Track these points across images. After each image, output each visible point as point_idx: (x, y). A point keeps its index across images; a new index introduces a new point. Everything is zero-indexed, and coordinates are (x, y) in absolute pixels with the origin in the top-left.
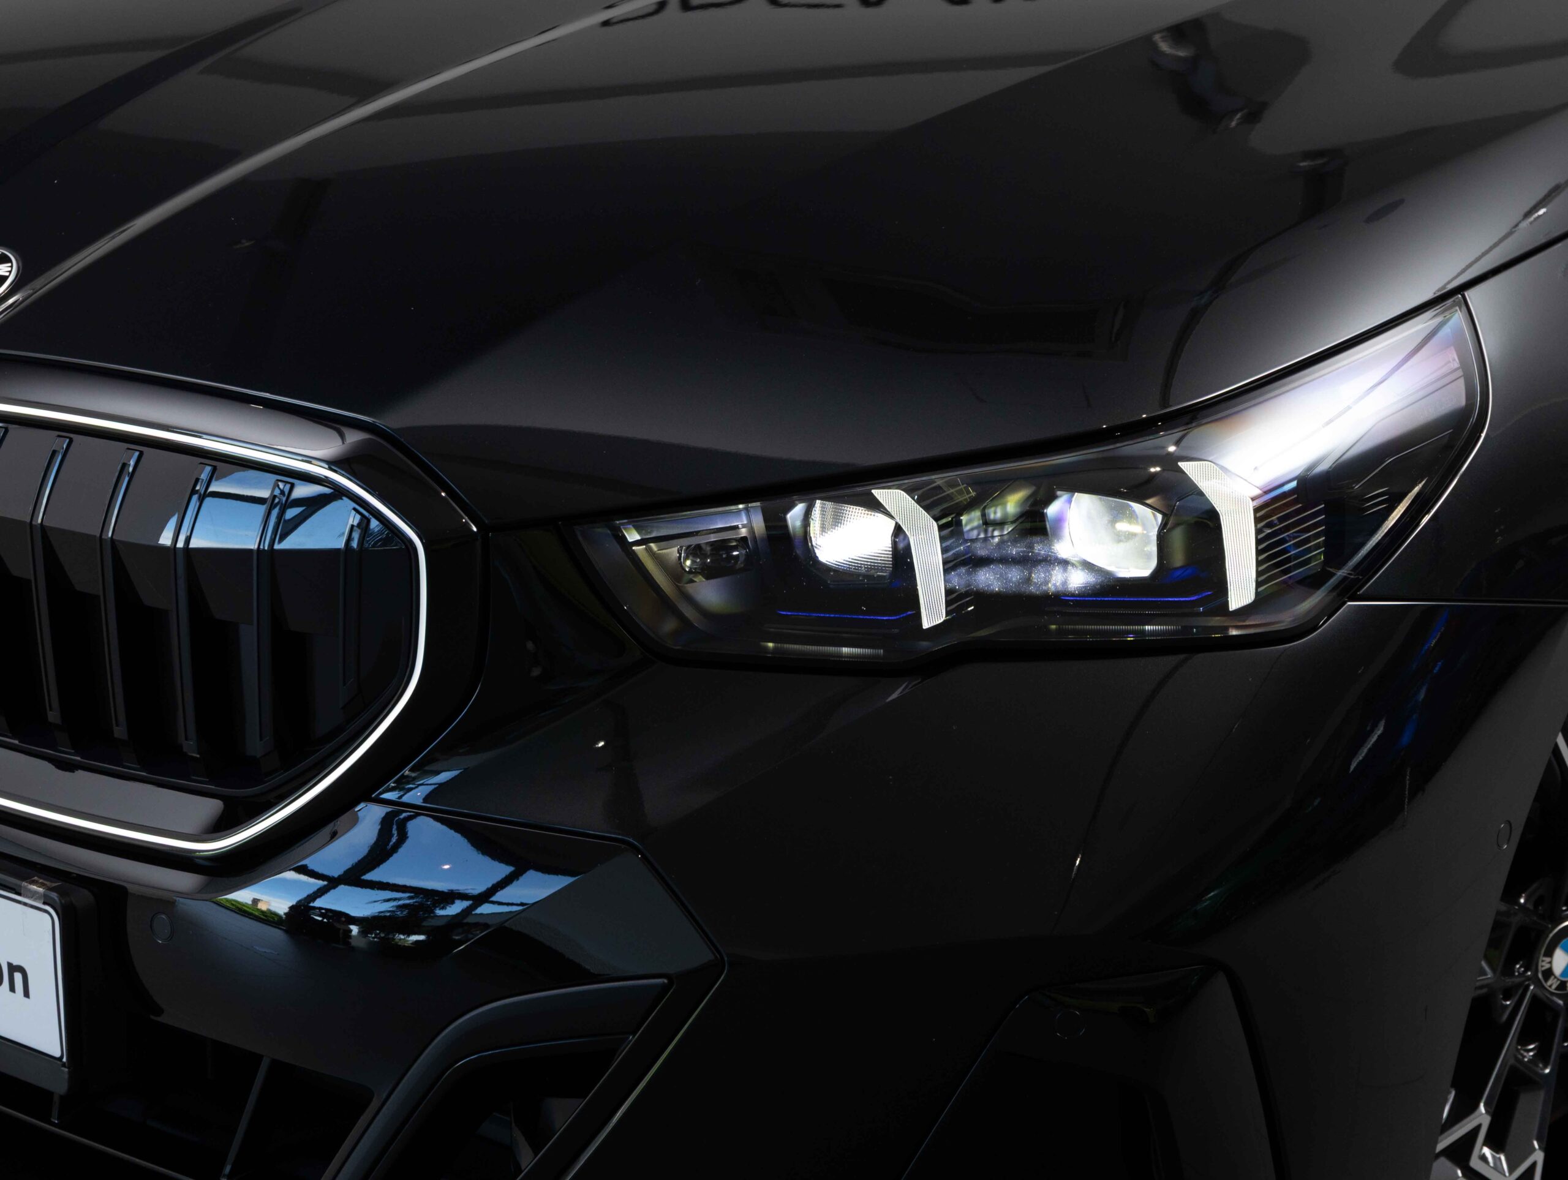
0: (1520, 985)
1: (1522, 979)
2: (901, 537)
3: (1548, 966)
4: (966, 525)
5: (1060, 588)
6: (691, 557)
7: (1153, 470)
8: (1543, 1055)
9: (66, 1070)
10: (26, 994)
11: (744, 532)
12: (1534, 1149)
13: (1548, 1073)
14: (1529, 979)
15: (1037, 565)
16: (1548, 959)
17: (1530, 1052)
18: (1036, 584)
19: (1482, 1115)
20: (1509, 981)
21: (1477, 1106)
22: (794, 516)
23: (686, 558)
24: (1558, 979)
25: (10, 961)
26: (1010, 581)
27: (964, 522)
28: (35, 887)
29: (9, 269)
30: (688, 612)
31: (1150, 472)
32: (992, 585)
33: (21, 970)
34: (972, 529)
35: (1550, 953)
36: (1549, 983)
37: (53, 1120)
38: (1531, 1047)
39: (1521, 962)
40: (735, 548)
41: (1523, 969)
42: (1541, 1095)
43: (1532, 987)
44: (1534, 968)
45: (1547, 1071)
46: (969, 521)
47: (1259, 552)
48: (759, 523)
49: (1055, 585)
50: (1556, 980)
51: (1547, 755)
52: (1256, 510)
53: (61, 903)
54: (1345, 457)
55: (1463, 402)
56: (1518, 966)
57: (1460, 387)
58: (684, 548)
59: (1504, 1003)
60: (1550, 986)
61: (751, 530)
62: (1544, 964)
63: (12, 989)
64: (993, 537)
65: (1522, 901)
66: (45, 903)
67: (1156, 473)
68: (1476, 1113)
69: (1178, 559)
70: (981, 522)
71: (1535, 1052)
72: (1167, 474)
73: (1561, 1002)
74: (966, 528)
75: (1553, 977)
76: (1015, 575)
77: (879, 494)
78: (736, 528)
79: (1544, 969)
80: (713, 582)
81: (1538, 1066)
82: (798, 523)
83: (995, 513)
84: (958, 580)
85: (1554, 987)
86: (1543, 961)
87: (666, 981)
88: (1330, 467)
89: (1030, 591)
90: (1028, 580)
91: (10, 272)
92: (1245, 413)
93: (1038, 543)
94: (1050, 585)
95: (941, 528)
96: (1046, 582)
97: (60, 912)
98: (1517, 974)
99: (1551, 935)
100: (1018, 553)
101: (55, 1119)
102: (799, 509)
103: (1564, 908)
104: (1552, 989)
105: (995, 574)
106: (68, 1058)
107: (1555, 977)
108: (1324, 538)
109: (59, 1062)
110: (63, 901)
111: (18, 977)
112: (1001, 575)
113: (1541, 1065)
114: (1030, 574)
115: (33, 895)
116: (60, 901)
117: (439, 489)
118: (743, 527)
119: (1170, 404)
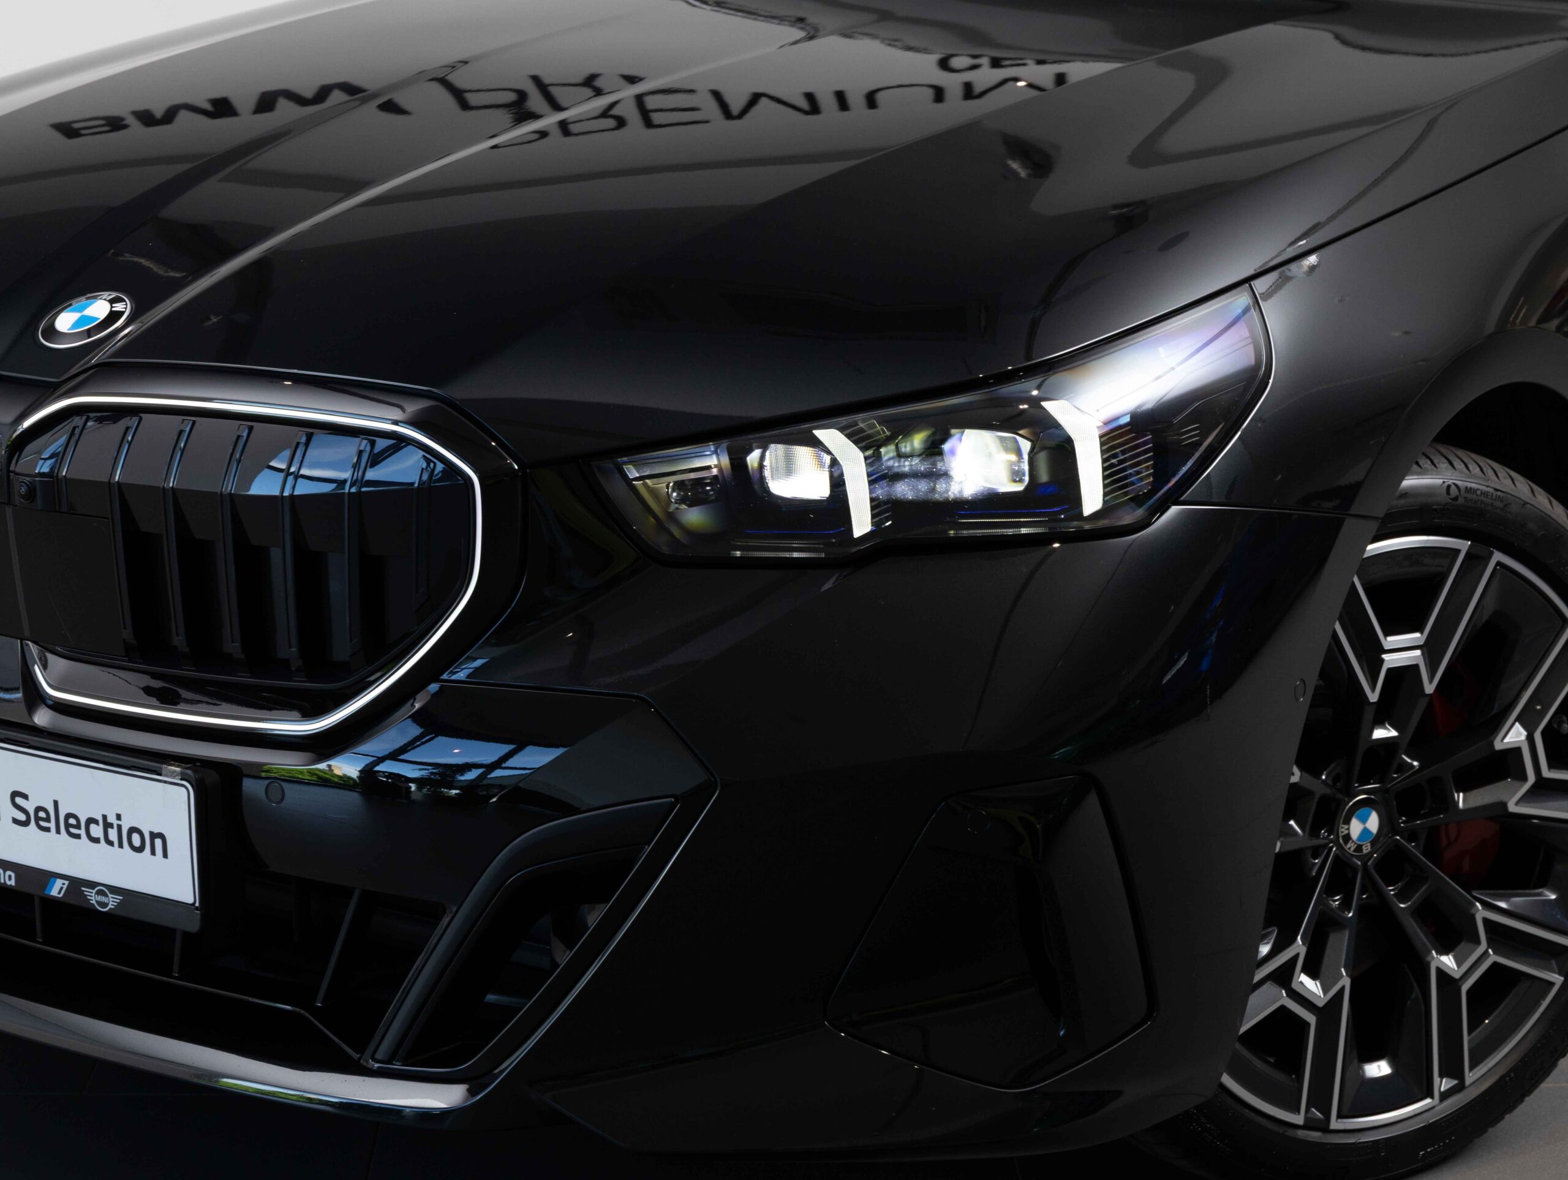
0: (1325, 846)
1: (1326, 841)
2: (836, 468)
3: (1346, 832)
4: (884, 455)
5: (958, 495)
6: (677, 491)
7: (1021, 407)
8: (1346, 905)
9: (199, 912)
10: (165, 855)
11: (715, 471)
12: (1343, 976)
13: (1351, 917)
14: (1331, 841)
15: (940, 478)
16: (1346, 827)
17: (1336, 902)
18: (939, 492)
19: (1299, 947)
20: (1315, 842)
21: (1295, 939)
22: (753, 458)
23: (673, 491)
24: (1355, 843)
25: (152, 830)
26: (920, 491)
27: (883, 453)
28: (173, 768)
29: (125, 306)
30: (676, 532)
31: (1020, 409)
32: (907, 494)
33: (161, 836)
34: (890, 459)
35: (1347, 822)
36: (1348, 846)
37: (174, 974)
38: (1337, 898)
39: (1325, 829)
40: (708, 484)
41: (1326, 834)
42: (1347, 933)
43: (1334, 849)
44: (1335, 832)
45: (1351, 915)
46: (887, 452)
47: (1105, 478)
48: (725, 461)
49: (953, 493)
50: (1353, 844)
51: (1328, 638)
52: (1101, 437)
53: (196, 778)
54: (1165, 399)
55: (1252, 362)
56: (1323, 831)
57: (1251, 348)
58: (671, 485)
59: (1313, 861)
60: (1349, 849)
61: (720, 470)
62: (1343, 830)
63: (153, 853)
64: (904, 466)
65: (1324, 777)
66: (181, 779)
67: (1024, 410)
68: (1294, 946)
69: (1044, 477)
70: (895, 454)
71: (1340, 901)
72: (1033, 411)
73: (1359, 863)
74: (885, 458)
75: (1351, 841)
76: (923, 486)
77: (820, 434)
78: (708, 468)
79: (1343, 834)
80: (694, 509)
81: (1344, 913)
82: (756, 465)
83: (906, 447)
84: (881, 492)
85: (1352, 849)
86: (1342, 828)
87: (673, 800)
88: (1154, 406)
89: (936, 499)
90: (933, 490)
91: (126, 308)
92: (1089, 364)
93: (940, 461)
94: (950, 493)
95: (866, 458)
96: (947, 491)
97: (194, 784)
98: (1321, 837)
99: (1347, 807)
100: (925, 469)
101: (176, 973)
102: (756, 454)
103: (1356, 785)
104: (1351, 851)
105: (909, 486)
106: (200, 903)
107: (1353, 841)
108: (1152, 462)
109: (193, 907)
110: (197, 776)
111: (158, 842)
112: (913, 487)
113: (1346, 913)
114: (935, 485)
115: (172, 774)
116: (195, 776)
117: (489, 440)
118: (715, 467)
119: (1033, 357)
